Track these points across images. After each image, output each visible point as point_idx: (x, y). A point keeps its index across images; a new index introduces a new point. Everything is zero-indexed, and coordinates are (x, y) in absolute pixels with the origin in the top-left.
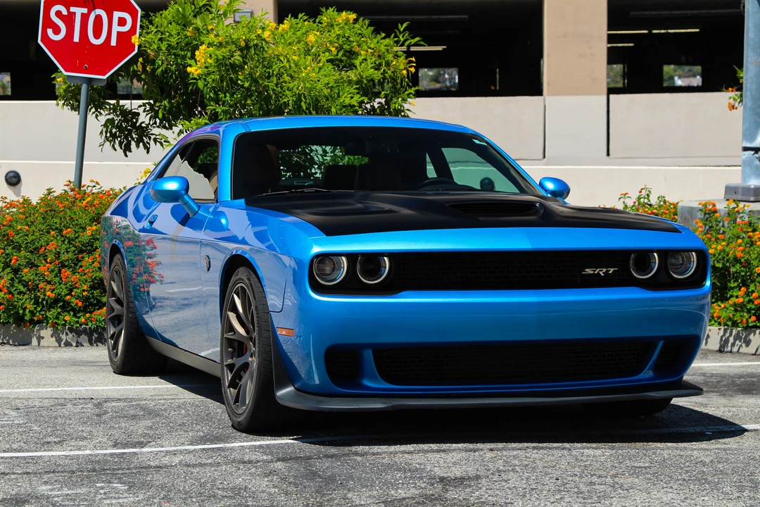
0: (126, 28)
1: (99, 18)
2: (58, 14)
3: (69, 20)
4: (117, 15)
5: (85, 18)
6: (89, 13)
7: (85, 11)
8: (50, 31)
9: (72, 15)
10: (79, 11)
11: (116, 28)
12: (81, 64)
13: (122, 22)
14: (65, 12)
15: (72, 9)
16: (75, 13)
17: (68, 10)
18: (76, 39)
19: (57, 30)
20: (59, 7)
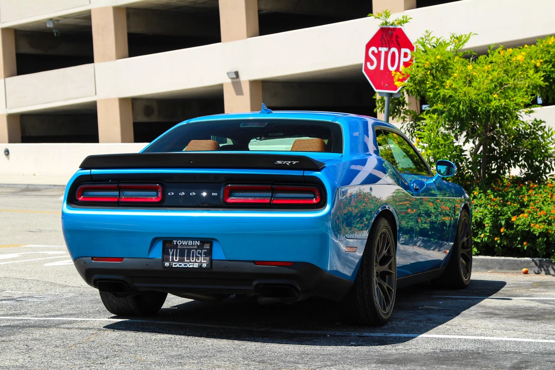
0: (407, 60)
1: (394, 54)
3: (378, 56)
4: (403, 50)
5: (386, 53)
6: (389, 49)
7: (386, 49)
8: (368, 64)
9: (380, 52)
10: (383, 50)
11: (403, 60)
12: (384, 84)
14: (376, 51)
15: (380, 49)
17: (378, 49)
18: (382, 68)
19: (372, 64)
20: (373, 49)
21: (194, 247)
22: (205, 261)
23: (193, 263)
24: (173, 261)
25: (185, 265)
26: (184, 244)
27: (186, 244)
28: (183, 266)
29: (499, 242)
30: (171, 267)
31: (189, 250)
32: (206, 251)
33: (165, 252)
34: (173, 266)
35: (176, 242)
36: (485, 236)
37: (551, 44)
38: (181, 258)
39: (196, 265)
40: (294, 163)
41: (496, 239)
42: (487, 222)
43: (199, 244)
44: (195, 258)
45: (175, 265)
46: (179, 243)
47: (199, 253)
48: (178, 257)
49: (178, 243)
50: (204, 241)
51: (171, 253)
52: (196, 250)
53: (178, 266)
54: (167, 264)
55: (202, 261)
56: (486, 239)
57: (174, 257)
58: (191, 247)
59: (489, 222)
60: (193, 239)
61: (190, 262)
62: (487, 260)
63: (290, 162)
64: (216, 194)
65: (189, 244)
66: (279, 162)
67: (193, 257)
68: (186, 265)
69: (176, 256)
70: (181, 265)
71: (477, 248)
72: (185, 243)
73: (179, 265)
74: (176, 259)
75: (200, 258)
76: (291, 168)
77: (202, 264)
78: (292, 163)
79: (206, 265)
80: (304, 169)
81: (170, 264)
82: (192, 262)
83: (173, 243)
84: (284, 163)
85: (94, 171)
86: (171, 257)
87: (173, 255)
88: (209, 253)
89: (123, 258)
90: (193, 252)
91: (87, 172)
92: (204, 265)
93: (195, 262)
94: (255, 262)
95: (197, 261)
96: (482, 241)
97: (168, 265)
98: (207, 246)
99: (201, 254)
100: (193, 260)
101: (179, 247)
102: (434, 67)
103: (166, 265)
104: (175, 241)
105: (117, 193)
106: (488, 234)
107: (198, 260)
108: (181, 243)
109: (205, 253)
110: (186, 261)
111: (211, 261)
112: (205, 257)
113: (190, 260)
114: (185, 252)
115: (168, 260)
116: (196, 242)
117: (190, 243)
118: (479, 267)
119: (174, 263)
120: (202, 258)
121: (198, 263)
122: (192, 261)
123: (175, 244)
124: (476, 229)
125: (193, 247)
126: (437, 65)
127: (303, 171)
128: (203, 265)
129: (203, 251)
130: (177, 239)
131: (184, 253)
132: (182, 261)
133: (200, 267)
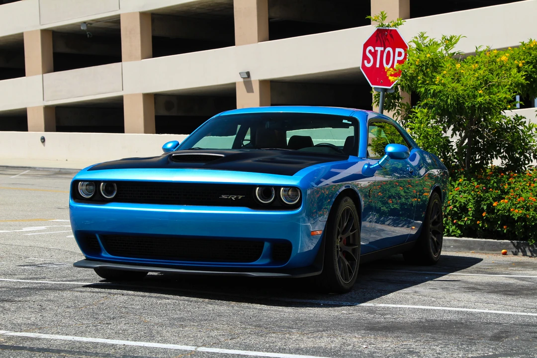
0: (401, 58)
1: (389, 53)
2: (370, 51)
3: (374, 54)
4: (398, 50)
5: (382, 52)
6: (385, 49)
7: (382, 49)
8: (366, 62)
9: (376, 51)
10: (379, 49)
11: (397, 58)
12: (380, 81)
13: (400, 54)
14: (373, 51)
15: (377, 48)
16: (377, 50)
17: (374, 48)
18: (378, 66)
19: (369, 62)
20: (370, 48)
29: (480, 225)
36: (468, 219)
37: (532, 46)
41: (478, 222)
42: (470, 206)
56: (469, 222)
59: (472, 206)
62: (470, 241)
71: (460, 231)
96: (465, 223)
102: (424, 64)
106: (471, 218)
118: (463, 247)
124: (460, 213)
126: (427, 62)
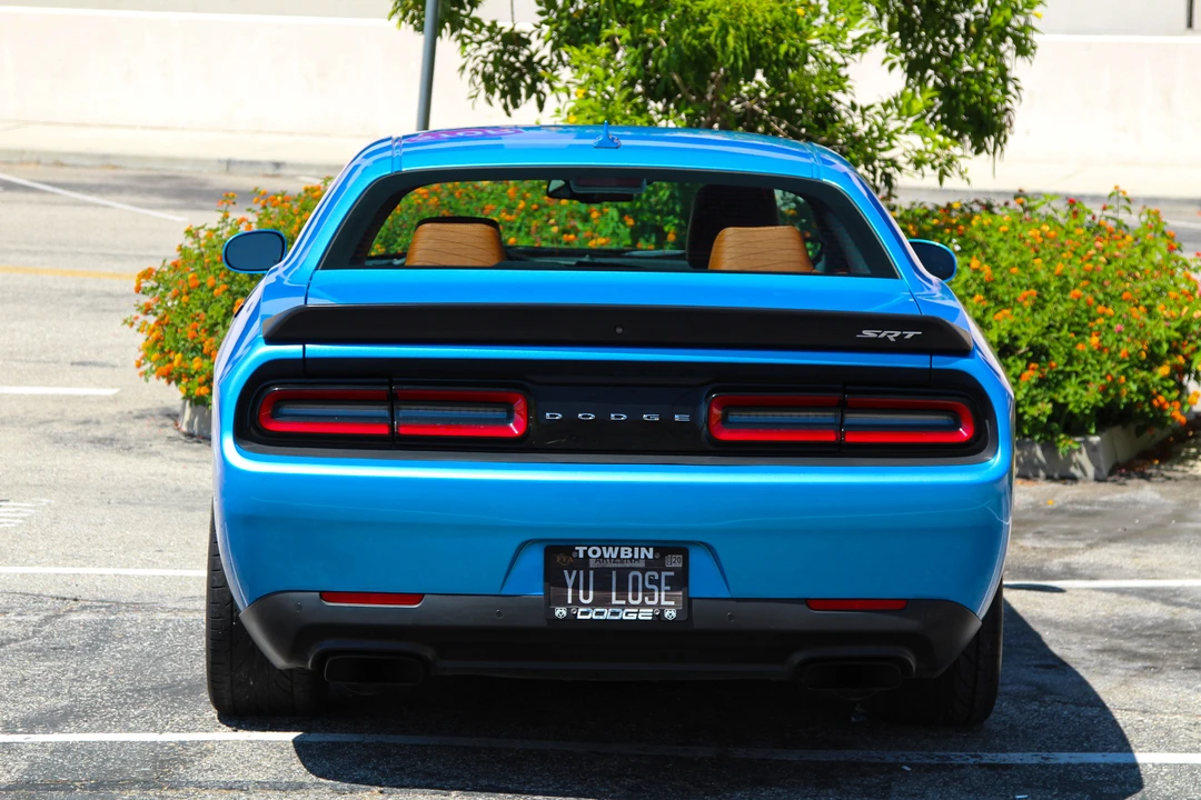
21: (636, 565)
22: (673, 603)
23: (637, 609)
24: (576, 602)
25: (613, 614)
26: (606, 556)
27: (614, 556)
28: (607, 615)
30: (572, 618)
31: (623, 574)
32: (672, 574)
33: (553, 578)
34: (579, 617)
35: (585, 552)
38: (601, 594)
39: (646, 615)
40: (910, 334)
43: (650, 556)
44: (640, 594)
45: (583, 613)
46: (594, 553)
47: (651, 582)
48: (591, 593)
49: (590, 553)
50: (664, 549)
51: (570, 582)
52: (643, 571)
53: (592, 615)
54: (561, 612)
55: (663, 603)
57: (581, 592)
58: (628, 565)
60: (632, 544)
61: (628, 605)
63: (897, 334)
64: (686, 418)
65: (622, 556)
66: (869, 334)
67: (635, 590)
68: (617, 614)
69: (586, 589)
70: (602, 613)
72: (610, 553)
73: (597, 613)
74: (586, 597)
75: (656, 594)
76: (901, 347)
77: (662, 612)
78: (902, 336)
79: (674, 614)
80: (932, 352)
81: (568, 611)
82: (634, 606)
83: (574, 555)
84: (883, 335)
85: (315, 350)
86: (570, 591)
87: (576, 587)
88: (680, 581)
89: (423, 595)
90: (635, 579)
91: (293, 350)
92: (670, 614)
93: (643, 605)
94: (811, 603)
95: (648, 603)
97: (565, 613)
98: (674, 562)
99: (658, 583)
100: (635, 598)
101: (592, 564)
103: (557, 613)
104: (581, 550)
105: (382, 411)
107: (652, 599)
108: (598, 555)
109: (669, 581)
110: (614, 602)
111: (688, 601)
112: (672, 590)
113: (627, 600)
114: (611, 578)
115: (563, 603)
116: (643, 550)
117: (626, 553)
119: (581, 610)
120: (663, 594)
121: (650, 606)
122: (632, 602)
123: (581, 555)
125: (633, 565)
127: (928, 357)
128: (666, 614)
129: (664, 574)
130: (588, 543)
131: (607, 581)
132: (602, 601)
133: (659, 618)
